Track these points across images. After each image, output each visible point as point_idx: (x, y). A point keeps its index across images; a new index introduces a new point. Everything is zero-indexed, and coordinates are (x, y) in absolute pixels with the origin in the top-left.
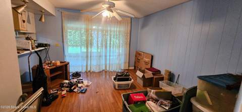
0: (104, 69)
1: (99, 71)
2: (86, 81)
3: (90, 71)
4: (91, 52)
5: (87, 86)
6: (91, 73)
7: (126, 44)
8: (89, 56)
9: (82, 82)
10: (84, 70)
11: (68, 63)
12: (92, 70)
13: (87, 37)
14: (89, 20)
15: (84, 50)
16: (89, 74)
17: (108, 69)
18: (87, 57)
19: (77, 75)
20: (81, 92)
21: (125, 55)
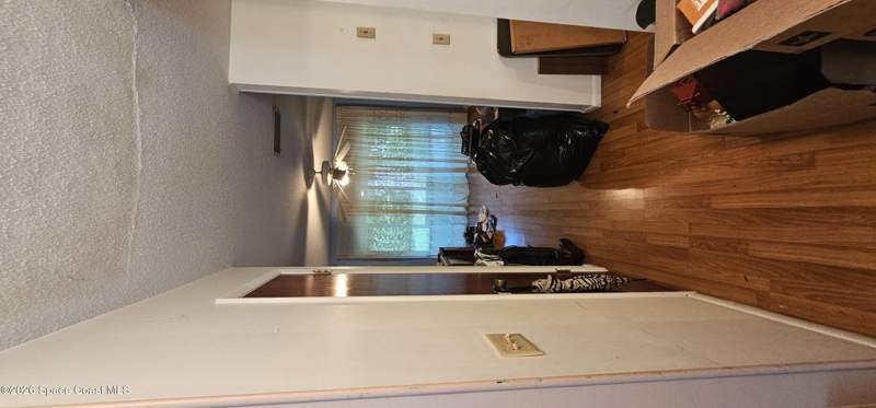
0: (464, 174)
1: (467, 187)
2: (480, 215)
3: (467, 208)
4: (427, 204)
5: (487, 215)
6: (470, 205)
7: (402, 117)
8: (430, 208)
9: (480, 224)
10: (463, 220)
11: (442, 249)
12: (465, 202)
13: (387, 211)
14: (351, 207)
15: (419, 219)
16: (472, 209)
17: (465, 165)
18: (432, 212)
19: (469, 234)
20: (494, 225)
21: (430, 120)
